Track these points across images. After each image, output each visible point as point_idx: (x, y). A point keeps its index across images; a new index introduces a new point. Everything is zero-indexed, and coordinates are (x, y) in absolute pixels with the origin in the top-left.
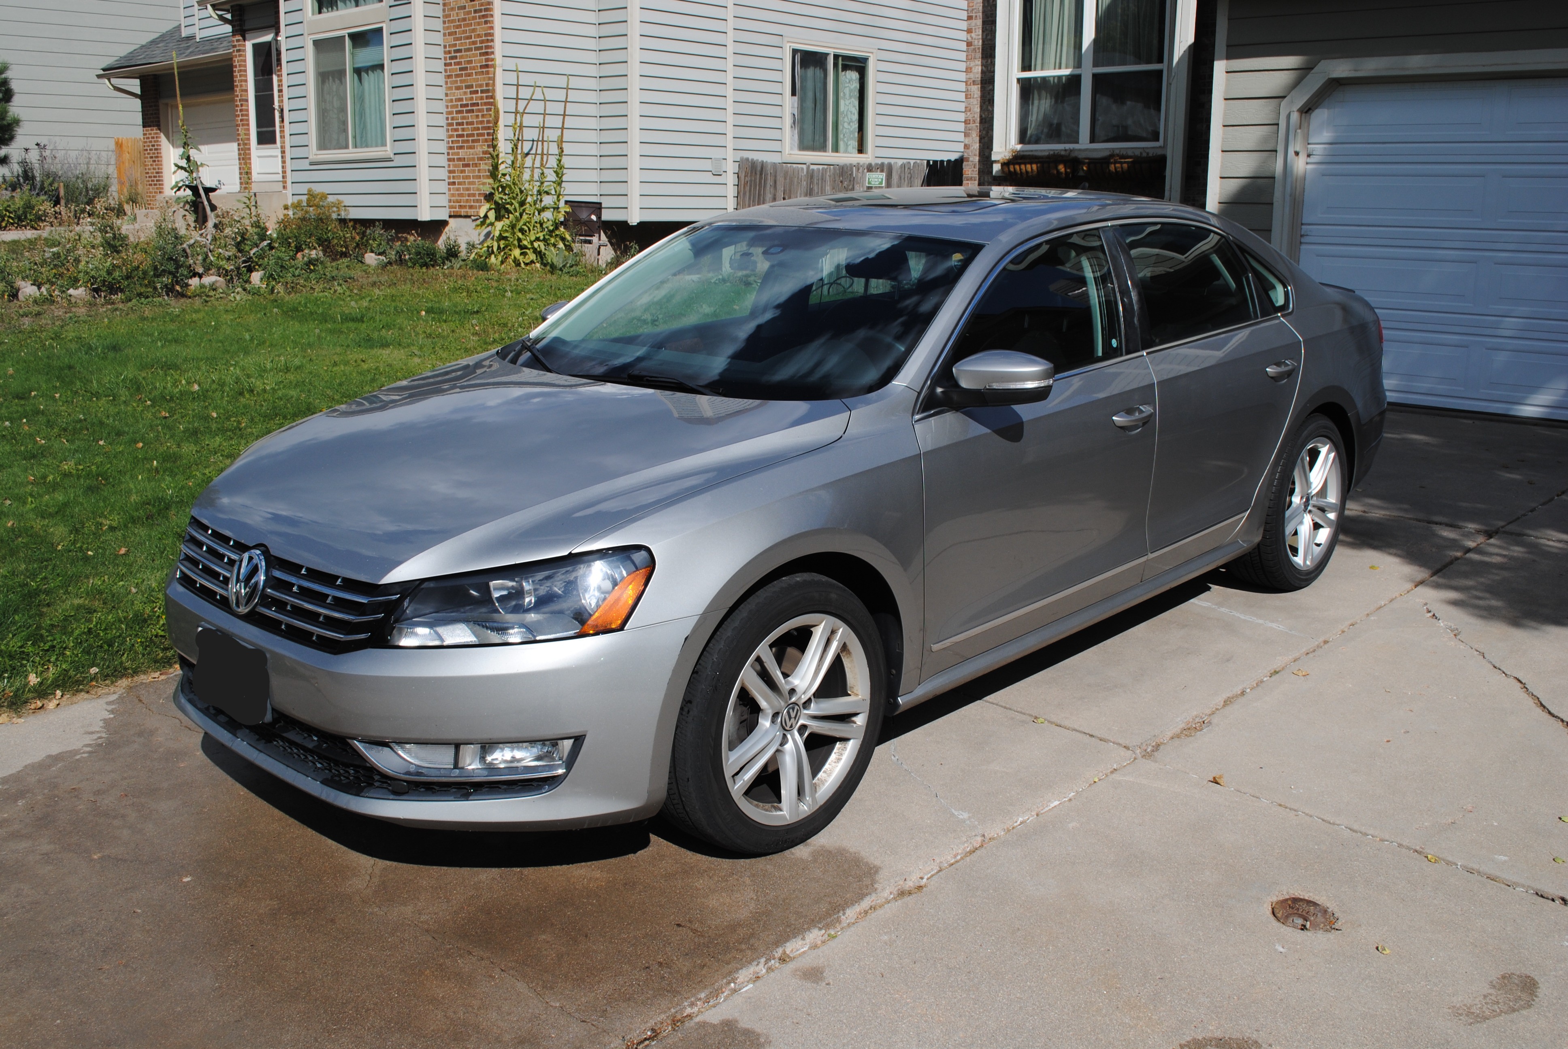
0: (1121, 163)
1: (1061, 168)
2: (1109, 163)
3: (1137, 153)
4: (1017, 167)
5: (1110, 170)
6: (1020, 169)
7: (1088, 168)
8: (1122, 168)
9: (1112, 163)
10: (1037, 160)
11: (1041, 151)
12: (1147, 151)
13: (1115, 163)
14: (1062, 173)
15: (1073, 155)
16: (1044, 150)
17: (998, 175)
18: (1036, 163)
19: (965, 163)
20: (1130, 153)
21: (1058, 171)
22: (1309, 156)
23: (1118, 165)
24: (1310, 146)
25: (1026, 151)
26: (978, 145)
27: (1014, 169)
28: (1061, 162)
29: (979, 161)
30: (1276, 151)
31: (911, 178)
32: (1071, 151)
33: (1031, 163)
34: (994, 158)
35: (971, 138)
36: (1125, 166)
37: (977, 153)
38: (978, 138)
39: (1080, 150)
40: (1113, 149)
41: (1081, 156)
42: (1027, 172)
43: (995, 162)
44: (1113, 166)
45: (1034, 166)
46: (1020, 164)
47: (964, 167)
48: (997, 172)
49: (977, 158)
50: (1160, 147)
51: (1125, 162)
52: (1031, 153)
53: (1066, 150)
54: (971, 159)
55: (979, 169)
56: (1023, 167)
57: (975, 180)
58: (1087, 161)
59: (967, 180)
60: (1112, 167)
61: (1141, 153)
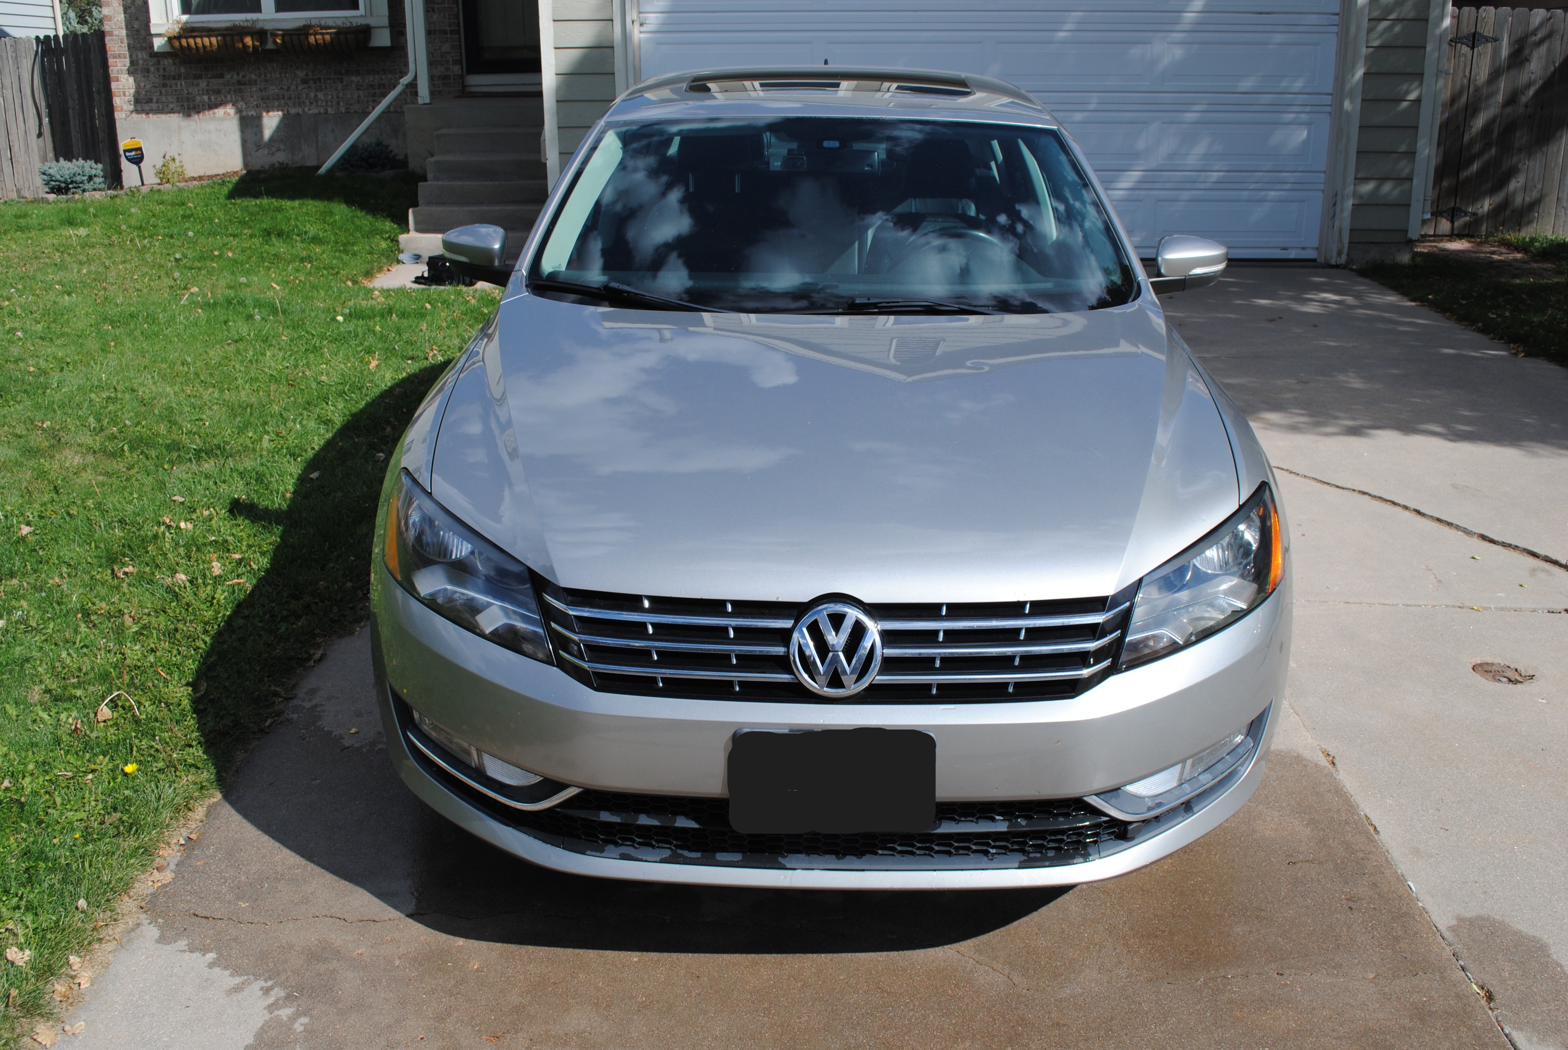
0: (322, 34)
1: (248, 41)
2: (307, 35)
3: (339, 23)
4: (191, 41)
5: (309, 43)
6: (196, 44)
7: (283, 40)
8: (324, 40)
9: (312, 34)
10: (216, 33)
11: (216, 22)
12: (351, 20)
13: (316, 34)
14: (249, 47)
15: (259, 25)
16: (220, 22)
17: (160, 51)
18: (216, 36)
19: (107, 39)
20: (330, 23)
21: (244, 45)
22: (641, 25)
23: (318, 37)
24: (641, 15)
25: (196, 22)
26: (122, 16)
27: (188, 43)
28: (247, 34)
29: (127, 35)
30: (612, 20)
31: (16, 58)
32: (254, 22)
33: (209, 37)
34: (153, 31)
35: (111, 8)
36: (328, 37)
37: (123, 25)
38: (121, 9)
39: (264, 20)
40: (310, 19)
41: (268, 27)
42: (204, 46)
43: (159, 35)
44: (312, 37)
45: (214, 40)
46: (194, 37)
47: (107, 42)
48: (159, 47)
49: (124, 32)
50: (362, 16)
51: (327, 33)
52: (204, 25)
53: (247, 21)
54: (116, 33)
55: (129, 45)
56: (199, 40)
57: (125, 58)
58: (280, 32)
59: (114, 58)
60: (312, 39)
61: (343, 23)
